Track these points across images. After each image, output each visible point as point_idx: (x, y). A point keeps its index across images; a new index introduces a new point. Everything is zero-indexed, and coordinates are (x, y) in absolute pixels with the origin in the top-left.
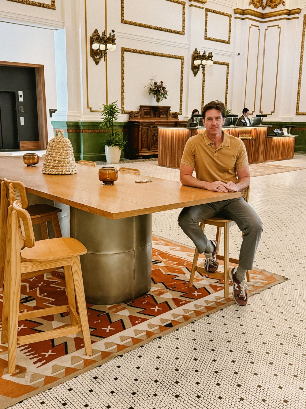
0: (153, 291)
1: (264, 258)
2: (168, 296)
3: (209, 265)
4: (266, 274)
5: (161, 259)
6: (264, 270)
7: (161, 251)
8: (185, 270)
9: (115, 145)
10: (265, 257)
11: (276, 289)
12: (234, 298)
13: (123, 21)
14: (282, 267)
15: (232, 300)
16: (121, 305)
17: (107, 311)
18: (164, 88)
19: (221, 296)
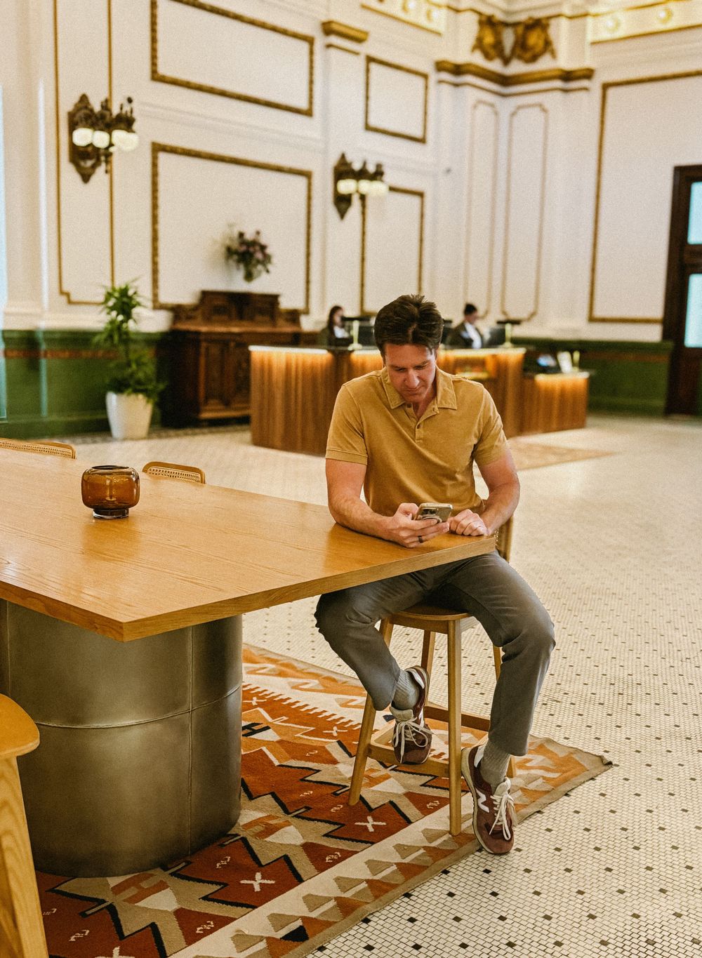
0: (245, 825)
1: (546, 704)
2: (291, 836)
3: (405, 741)
4: (556, 751)
5: (265, 720)
6: (549, 741)
7: (266, 695)
8: (337, 752)
9: (136, 391)
10: (546, 699)
11: (585, 794)
12: (477, 832)
13: (156, 77)
14: (594, 727)
15: (471, 838)
16: (152, 875)
17: (110, 899)
18: (263, 248)
19: (441, 828)
